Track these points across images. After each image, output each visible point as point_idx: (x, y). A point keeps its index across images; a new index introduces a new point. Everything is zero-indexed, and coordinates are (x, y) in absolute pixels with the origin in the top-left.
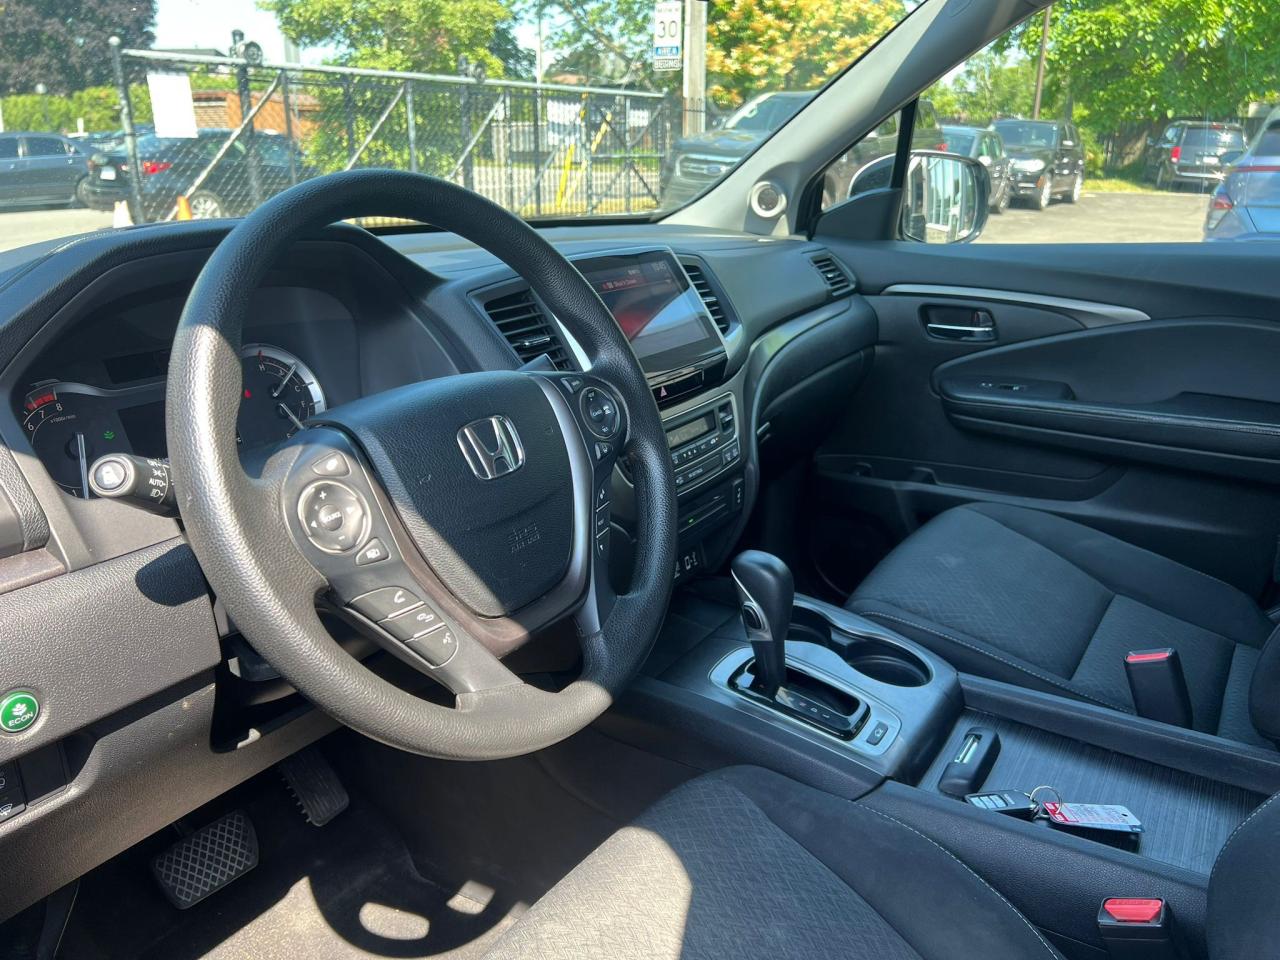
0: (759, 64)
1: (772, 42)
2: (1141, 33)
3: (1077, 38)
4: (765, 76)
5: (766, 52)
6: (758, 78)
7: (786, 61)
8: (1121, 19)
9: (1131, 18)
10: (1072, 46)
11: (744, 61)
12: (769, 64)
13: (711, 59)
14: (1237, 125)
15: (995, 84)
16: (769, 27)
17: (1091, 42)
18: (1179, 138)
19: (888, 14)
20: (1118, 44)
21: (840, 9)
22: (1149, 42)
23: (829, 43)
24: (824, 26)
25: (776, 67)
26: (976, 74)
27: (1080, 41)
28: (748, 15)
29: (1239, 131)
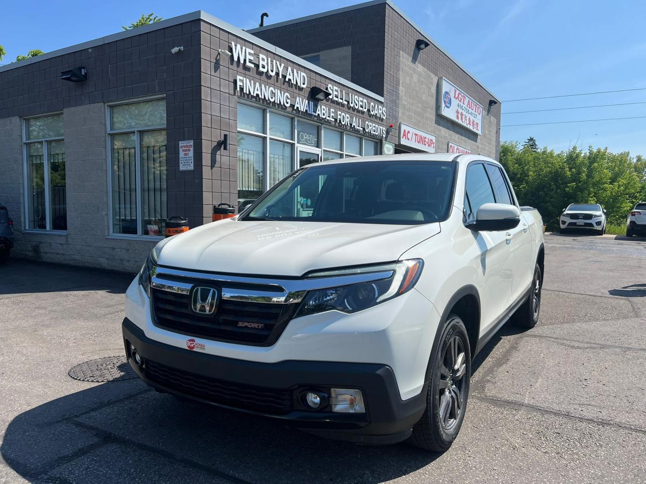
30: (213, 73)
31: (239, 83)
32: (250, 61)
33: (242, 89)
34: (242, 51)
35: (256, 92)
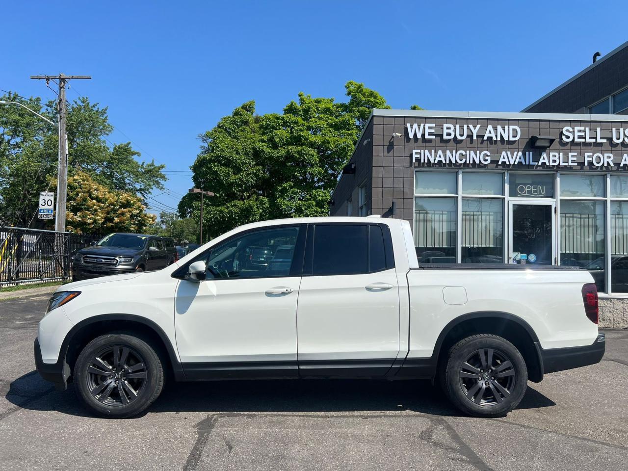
0: (90, 219)
1: (96, 210)
2: (234, 216)
3: (212, 216)
4: (93, 223)
5: (93, 214)
6: (90, 224)
7: (102, 218)
8: (226, 210)
9: (230, 211)
10: (211, 218)
11: (83, 217)
12: (95, 219)
13: (67, 215)
14: (269, 248)
15: (175, 227)
16: (94, 205)
17: (217, 218)
18: (251, 252)
19: (139, 201)
20: (227, 219)
21: (119, 198)
22: (237, 219)
23: (115, 211)
24: (112, 204)
25: (98, 220)
26: (166, 223)
27: (213, 217)
28: (85, 200)
29: (269, 250)
30: (386, 153)
31: (414, 156)
32: (430, 134)
33: (418, 160)
34: (419, 128)
35: (438, 159)
